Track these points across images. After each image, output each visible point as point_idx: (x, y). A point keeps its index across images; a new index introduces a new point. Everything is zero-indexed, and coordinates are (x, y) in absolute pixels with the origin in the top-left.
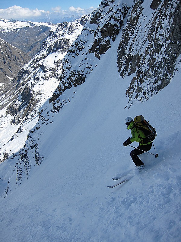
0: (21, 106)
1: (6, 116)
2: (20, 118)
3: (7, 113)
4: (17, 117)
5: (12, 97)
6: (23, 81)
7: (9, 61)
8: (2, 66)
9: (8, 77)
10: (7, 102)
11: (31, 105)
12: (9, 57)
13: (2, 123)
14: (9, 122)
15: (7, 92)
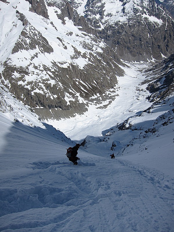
0: (161, 87)
1: (146, 91)
2: (155, 98)
3: (147, 89)
4: (153, 96)
5: (157, 76)
6: (172, 65)
7: (169, 40)
8: (161, 43)
9: (162, 54)
10: (151, 79)
11: (169, 90)
12: (170, 36)
13: (140, 96)
14: (145, 97)
15: (155, 69)
